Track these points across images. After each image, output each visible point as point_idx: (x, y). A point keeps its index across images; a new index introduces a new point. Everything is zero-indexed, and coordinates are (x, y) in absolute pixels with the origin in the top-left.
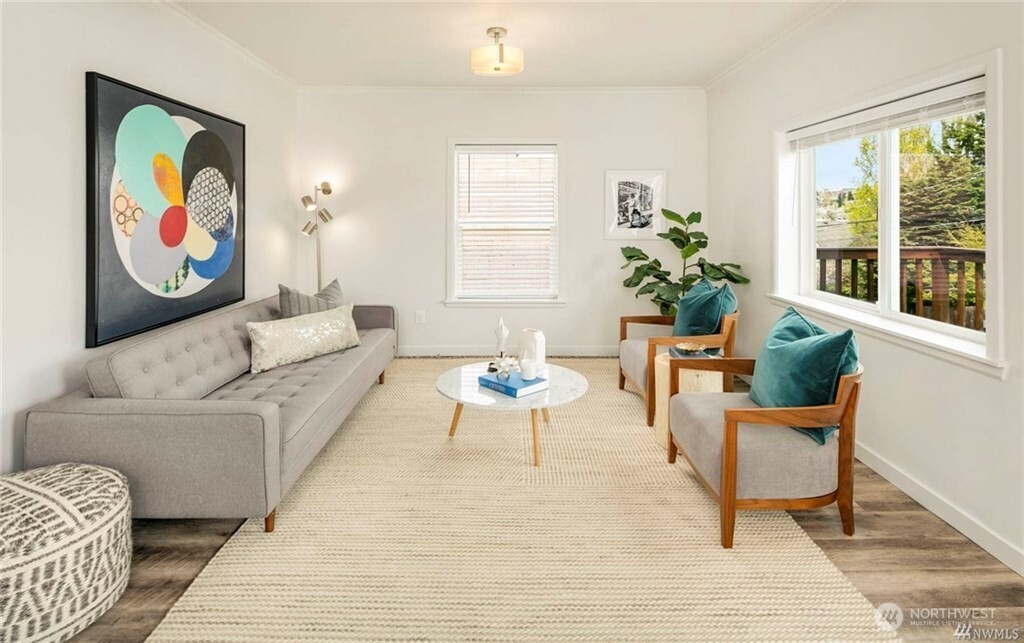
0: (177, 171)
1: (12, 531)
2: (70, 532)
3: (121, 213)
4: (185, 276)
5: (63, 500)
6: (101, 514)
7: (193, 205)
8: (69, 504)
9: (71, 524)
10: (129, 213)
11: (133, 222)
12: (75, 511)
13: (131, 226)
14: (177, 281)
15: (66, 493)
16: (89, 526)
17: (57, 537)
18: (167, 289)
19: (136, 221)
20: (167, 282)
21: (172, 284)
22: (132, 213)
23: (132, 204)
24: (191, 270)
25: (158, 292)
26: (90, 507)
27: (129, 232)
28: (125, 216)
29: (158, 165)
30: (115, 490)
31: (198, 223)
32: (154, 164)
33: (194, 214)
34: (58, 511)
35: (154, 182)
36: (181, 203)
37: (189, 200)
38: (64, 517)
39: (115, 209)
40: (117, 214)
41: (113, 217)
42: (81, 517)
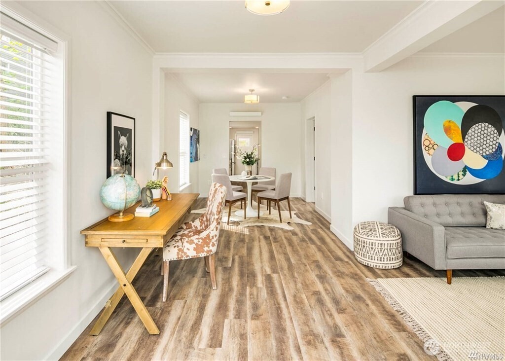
0: (458, 127)
1: (367, 230)
2: (377, 237)
3: (427, 146)
4: (464, 175)
5: (380, 229)
6: (386, 237)
7: (469, 142)
8: (380, 231)
9: (378, 235)
10: (431, 146)
11: (433, 150)
12: (380, 233)
13: (432, 151)
14: (459, 177)
15: (382, 229)
16: (382, 239)
17: (374, 237)
18: (452, 179)
19: (434, 149)
20: (452, 176)
21: (455, 177)
22: (432, 146)
23: (432, 142)
24: (468, 173)
25: (448, 180)
26: (384, 234)
27: (430, 154)
28: (429, 148)
29: (446, 126)
30: (394, 235)
31: (473, 151)
32: (444, 125)
33: (469, 147)
34: (377, 231)
35: (444, 133)
36: (461, 141)
37: (466, 140)
38: (378, 233)
39: (424, 144)
40: (425, 146)
41: (423, 148)
42: (381, 235)
